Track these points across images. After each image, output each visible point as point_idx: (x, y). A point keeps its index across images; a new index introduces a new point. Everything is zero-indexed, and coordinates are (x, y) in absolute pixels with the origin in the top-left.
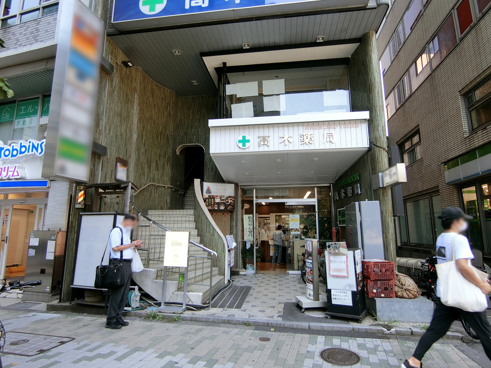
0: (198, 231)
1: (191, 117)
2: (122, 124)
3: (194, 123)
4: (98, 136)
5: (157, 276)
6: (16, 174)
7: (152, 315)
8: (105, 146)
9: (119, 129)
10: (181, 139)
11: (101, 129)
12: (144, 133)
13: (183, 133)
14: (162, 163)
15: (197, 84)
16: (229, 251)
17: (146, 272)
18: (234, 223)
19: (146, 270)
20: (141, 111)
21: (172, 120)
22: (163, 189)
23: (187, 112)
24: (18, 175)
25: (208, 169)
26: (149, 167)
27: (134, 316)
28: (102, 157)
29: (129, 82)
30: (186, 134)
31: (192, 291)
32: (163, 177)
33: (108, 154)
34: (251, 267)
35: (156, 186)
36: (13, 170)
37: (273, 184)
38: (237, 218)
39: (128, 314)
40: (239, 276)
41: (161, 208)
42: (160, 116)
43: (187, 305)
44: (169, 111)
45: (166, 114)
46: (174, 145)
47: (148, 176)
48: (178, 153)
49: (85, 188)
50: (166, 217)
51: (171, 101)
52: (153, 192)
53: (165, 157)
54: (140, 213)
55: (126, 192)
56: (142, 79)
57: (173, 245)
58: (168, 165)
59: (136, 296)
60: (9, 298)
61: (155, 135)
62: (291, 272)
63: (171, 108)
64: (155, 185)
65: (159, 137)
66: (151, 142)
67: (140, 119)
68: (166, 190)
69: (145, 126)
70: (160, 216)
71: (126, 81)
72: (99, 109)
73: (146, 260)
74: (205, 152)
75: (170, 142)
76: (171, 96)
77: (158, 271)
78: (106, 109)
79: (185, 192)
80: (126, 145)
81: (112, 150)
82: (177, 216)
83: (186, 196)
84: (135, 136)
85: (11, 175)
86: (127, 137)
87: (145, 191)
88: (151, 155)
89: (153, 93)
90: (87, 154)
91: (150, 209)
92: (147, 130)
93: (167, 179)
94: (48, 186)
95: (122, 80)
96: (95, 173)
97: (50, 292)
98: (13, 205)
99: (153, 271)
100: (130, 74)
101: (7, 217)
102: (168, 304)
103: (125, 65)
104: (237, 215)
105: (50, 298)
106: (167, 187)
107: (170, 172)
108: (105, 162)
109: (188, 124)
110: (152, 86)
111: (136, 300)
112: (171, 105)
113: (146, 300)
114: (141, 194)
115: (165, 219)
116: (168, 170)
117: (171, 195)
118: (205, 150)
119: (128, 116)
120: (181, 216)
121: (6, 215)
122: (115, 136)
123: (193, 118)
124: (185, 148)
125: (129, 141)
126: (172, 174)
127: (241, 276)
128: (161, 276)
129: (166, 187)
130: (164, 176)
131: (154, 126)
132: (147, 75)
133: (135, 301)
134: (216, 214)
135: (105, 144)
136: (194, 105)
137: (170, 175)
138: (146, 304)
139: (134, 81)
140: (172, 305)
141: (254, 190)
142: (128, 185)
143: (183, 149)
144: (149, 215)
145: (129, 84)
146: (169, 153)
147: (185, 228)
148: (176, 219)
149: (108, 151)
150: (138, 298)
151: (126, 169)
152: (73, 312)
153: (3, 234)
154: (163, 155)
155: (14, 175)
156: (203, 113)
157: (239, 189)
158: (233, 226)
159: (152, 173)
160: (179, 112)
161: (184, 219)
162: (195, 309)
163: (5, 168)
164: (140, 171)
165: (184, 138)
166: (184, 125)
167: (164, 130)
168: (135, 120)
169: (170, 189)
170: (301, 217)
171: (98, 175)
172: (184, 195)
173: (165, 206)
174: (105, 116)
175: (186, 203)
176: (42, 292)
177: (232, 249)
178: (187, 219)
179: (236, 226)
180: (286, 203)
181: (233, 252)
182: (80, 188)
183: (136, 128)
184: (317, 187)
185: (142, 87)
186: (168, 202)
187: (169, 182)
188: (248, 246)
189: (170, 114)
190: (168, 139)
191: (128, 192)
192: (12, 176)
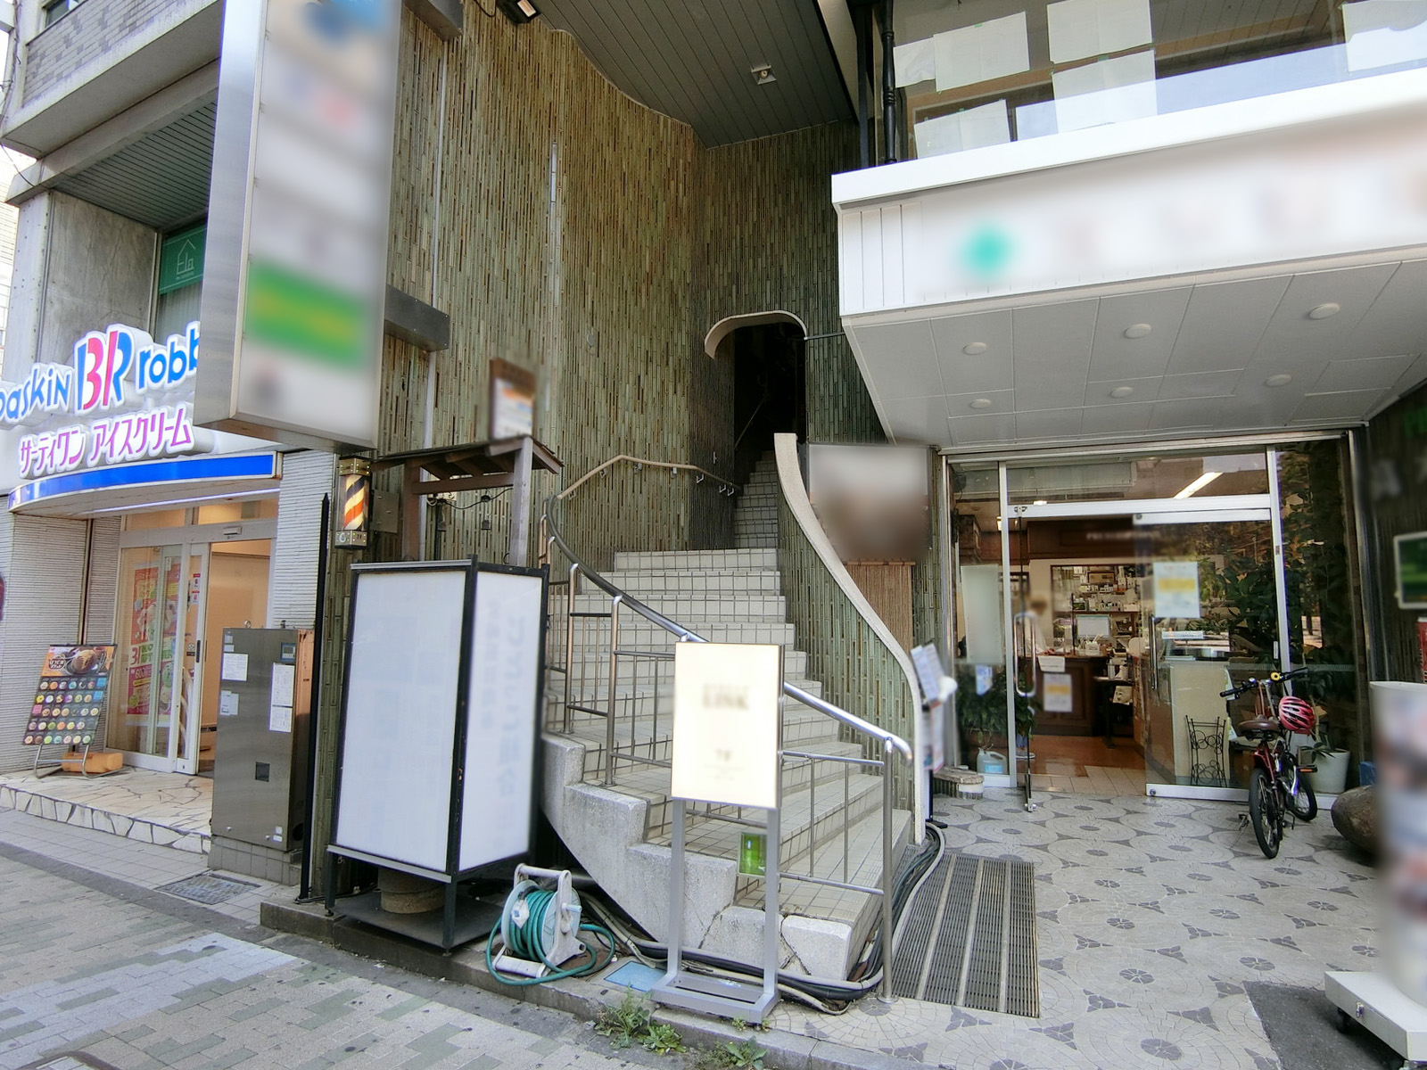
0: (798, 632)
1: (753, 216)
2: (506, 236)
3: (764, 236)
4: (414, 272)
5: (648, 828)
6: (181, 436)
7: (629, 1020)
8: (445, 311)
9: (495, 252)
10: (720, 300)
11: (424, 246)
12: (590, 275)
13: (725, 274)
14: (657, 386)
15: (771, 79)
16: (926, 709)
17: (600, 807)
18: (928, 599)
19: (600, 800)
20: (576, 196)
21: (684, 230)
22: (662, 478)
23: (738, 199)
24: (188, 441)
25: (822, 400)
26: (613, 400)
27: (555, 1008)
28: (434, 355)
29: (529, 84)
30: (736, 279)
31: (798, 911)
32: (663, 434)
33: (460, 346)
34: (995, 761)
35: (640, 467)
36: (173, 422)
37: (1083, 441)
38: (937, 579)
39: (533, 993)
40: (957, 801)
41: (661, 547)
42: (643, 217)
43: (780, 982)
44: (673, 197)
45: (662, 207)
46: (695, 319)
47: (610, 431)
48: (710, 350)
49: (365, 469)
50: (678, 576)
51: (681, 161)
52: (630, 490)
53: (667, 364)
54: (574, 563)
55: (514, 480)
56: (572, 74)
57: (706, 701)
58: (678, 393)
59: (565, 914)
60: (180, 849)
61: (628, 285)
62: (1163, 789)
63: (681, 185)
64: (635, 464)
65: (644, 291)
66: (615, 310)
67: (572, 223)
68: (674, 481)
69: (594, 251)
70: (655, 573)
71: (516, 76)
72: (413, 169)
73: (604, 753)
74: (806, 338)
75: (683, 311)
76: (681, 141)
77: (650, 806)
78: (443, 172)
79: (739, 488)
80: (524, 315)
81: (474, 330)
82: (716, 572)
83: (740, 504)
84: (556, 285)
85: (170, 442)
86: (529, 292)
87: (602, 483)
88: (616, 355)
89: (615, 133)
90: (367, 335)
91: (622, 549)
92: (599, 264)
93: (675, 440)
94: (273, 474)
95: (500, 70)
96: (409, 412)
97: (285, 850)
98: (210, 544)
99: (631, 807)
100: (531, 52)
101: (196, 582)
102: (696, 962)
103: (508, 17)
104: (937, 565)
105: (286, 867)
106: (678, 469)
107: (685, 415)
108: (447, 373)
109: (742, 243)
110: (612, 106)
111: (565, 931)
112: (681, 176)
113: (608, 922)
114: (586, 494)
115: (672, 584)
116: (678, 405)
117: (693, 502)
118: (808, 330)
119: (529, 210)
120: (729, 572)
121: (195, 576)
122: (481, 281)
123: (758, 218)
124: (736, 330)
125: (537, 304)
126: (691, 426)
127: (966, 802)
128: (663, 825)
129: (675, 472)
130: (666, 431)
131: (623, 251)
132: (591, 64)
133: (558, 934)
134: (860, 565)
135: (445, 305)
136: (763, 170)
137: (687, 426)
138: (606, 941)
139: (544, 81)
140: (717, 971)
141: (1003, 471)
142: (520, 450)
143: (725, 337)
144: (619, 570)
145: (529, 90)
146: (679, 350)
147: (746, 619)
148: (713, 583)
149: (459, 334)
150: (573, 922)
151: (528, 403)
152: (340, 948)
153: (190, 635)
154: (659, 356)
155: (178, 440)
156: (797, 194)
157: (941, 470)
158: (923, 610)
159: (624, 421)
160: (710, 203)
161: (740, 583)
162: (818, 1003)
163: (154, 417)
164: (582, 412)
165: (731, 295)
166: (730, 246)
167: (659, 269)
168: (556, 225)
169: (687, 477)
170: (1207, 572)
171: (423, 423)
172: (735, 501)
173: (674, 537)
174: (441, 201)
175: (743, 530)
176: (263, 846)
177: (935, 702)
178: (754, 583)
179: (937, 607)
180: (1139, 516)
181: (937, 714)
182: (349, 468)
183: (558, 254)
184: (1278, 447)
185: (574, 102)
186: (682, 524)
187: (683, 453)
188: (983, 684)
189: (678, 210)
190: (673, 299)
191: (520, 476)
192: (172, 445)
